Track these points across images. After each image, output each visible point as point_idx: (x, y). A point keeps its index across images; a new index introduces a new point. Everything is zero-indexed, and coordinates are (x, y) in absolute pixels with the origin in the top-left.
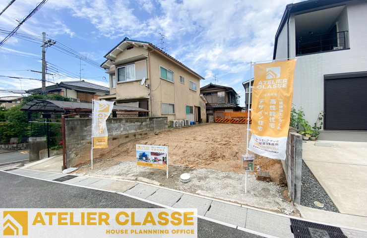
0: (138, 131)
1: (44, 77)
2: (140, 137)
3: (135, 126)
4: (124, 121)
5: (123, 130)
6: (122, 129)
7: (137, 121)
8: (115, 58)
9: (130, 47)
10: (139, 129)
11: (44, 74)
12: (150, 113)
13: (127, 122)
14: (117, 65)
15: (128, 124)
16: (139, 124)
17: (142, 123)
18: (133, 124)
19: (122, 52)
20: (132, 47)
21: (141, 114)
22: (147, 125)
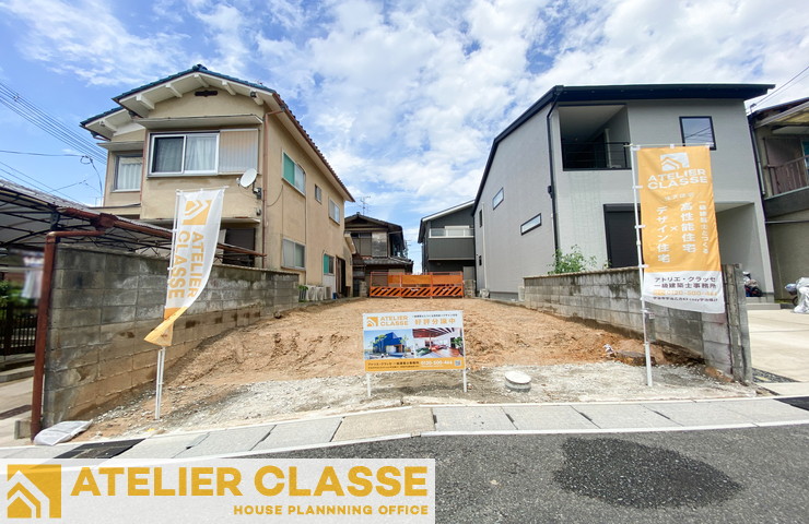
0: (243, 305)
4: (215, 275)
5: (213, 300)
7: (242, 278)
9: (207, 91)
10: (246, 301)
12: (258, 260)
13: (220, 275)
14: (153, 130)
18: (233, 284)
20: (214, 93)
22: (261, 289)
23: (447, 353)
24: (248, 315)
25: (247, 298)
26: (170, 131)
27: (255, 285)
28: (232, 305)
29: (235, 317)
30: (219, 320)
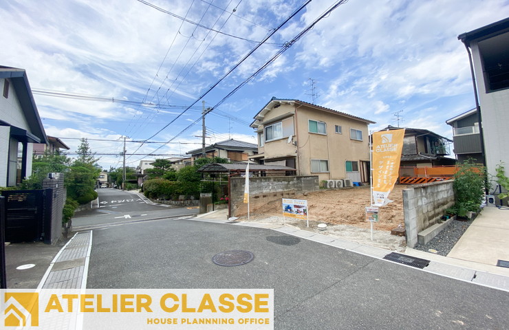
0: (285, 190)
1: (204, 141)
2: (287, 196)
3: (282, 185)
4: (272, 180)
6: (271, 188)
7: (284, 180)
8: (264, 118)
9: (277, 105)
12: (297, 172)
13: (275, 180)
14: (265, 125)
15: (276, 183)
16: (286, 183)
17: (289, 182)
18: (280, 183)
19: (269, 111)
20: (279, 105)
21: (288, 173)
22: (294, 184)
23: (302, 214)
24: (288, 194)
25: (287, 188)
26: (269, 125)
27: (291, 183)
28: (280, 190)
29: (282, 195)
30: (275, 195)
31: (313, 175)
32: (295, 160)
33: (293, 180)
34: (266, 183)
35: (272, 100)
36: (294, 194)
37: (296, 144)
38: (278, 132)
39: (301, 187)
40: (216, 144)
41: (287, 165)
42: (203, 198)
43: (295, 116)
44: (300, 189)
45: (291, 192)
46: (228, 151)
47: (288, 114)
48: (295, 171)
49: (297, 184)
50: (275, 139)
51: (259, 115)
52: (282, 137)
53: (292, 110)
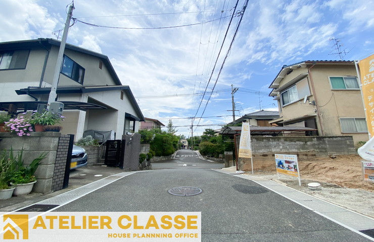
0: (301, 151)
1: (234, 113)
2: (305, 157)
3: (296, 145)
4: (282, 140)
5: (283, 148)
6: (281, 147)
7: (298, 141)
8: (278, 86)
9: (290, 71)
10: (303, 149)
11: (234, 111)
12: (320, 132)
13: (286, 140)
15: (287, 143)
16: (302, 143)
17: (306, 142)
18: (293, 143)
19: (283, 79)
20: (292, 71)
22: (314, 145)
24: (306, 155)
26: (284, 91)
27: (309, 143)
31: (344, 135)
32: (315, 120)
33: (312, 141)
34: (275, 143)
35: (283, 68)
36: (315, 155)
37: (314, 103)
38: (294, 95)
39: (325, 149)
40: (246, 115)
41: (306, 126)
42: (227, 155)
43: (308, 76)
44: (324, 151)
45: (310, 153)
46: (257, 120)
47: (301, 76)
48: (317, 131)
49: (319, 144)
50: (291, 102)
51: (273, 84)
52: (298, 100)
53: (305, 72)
